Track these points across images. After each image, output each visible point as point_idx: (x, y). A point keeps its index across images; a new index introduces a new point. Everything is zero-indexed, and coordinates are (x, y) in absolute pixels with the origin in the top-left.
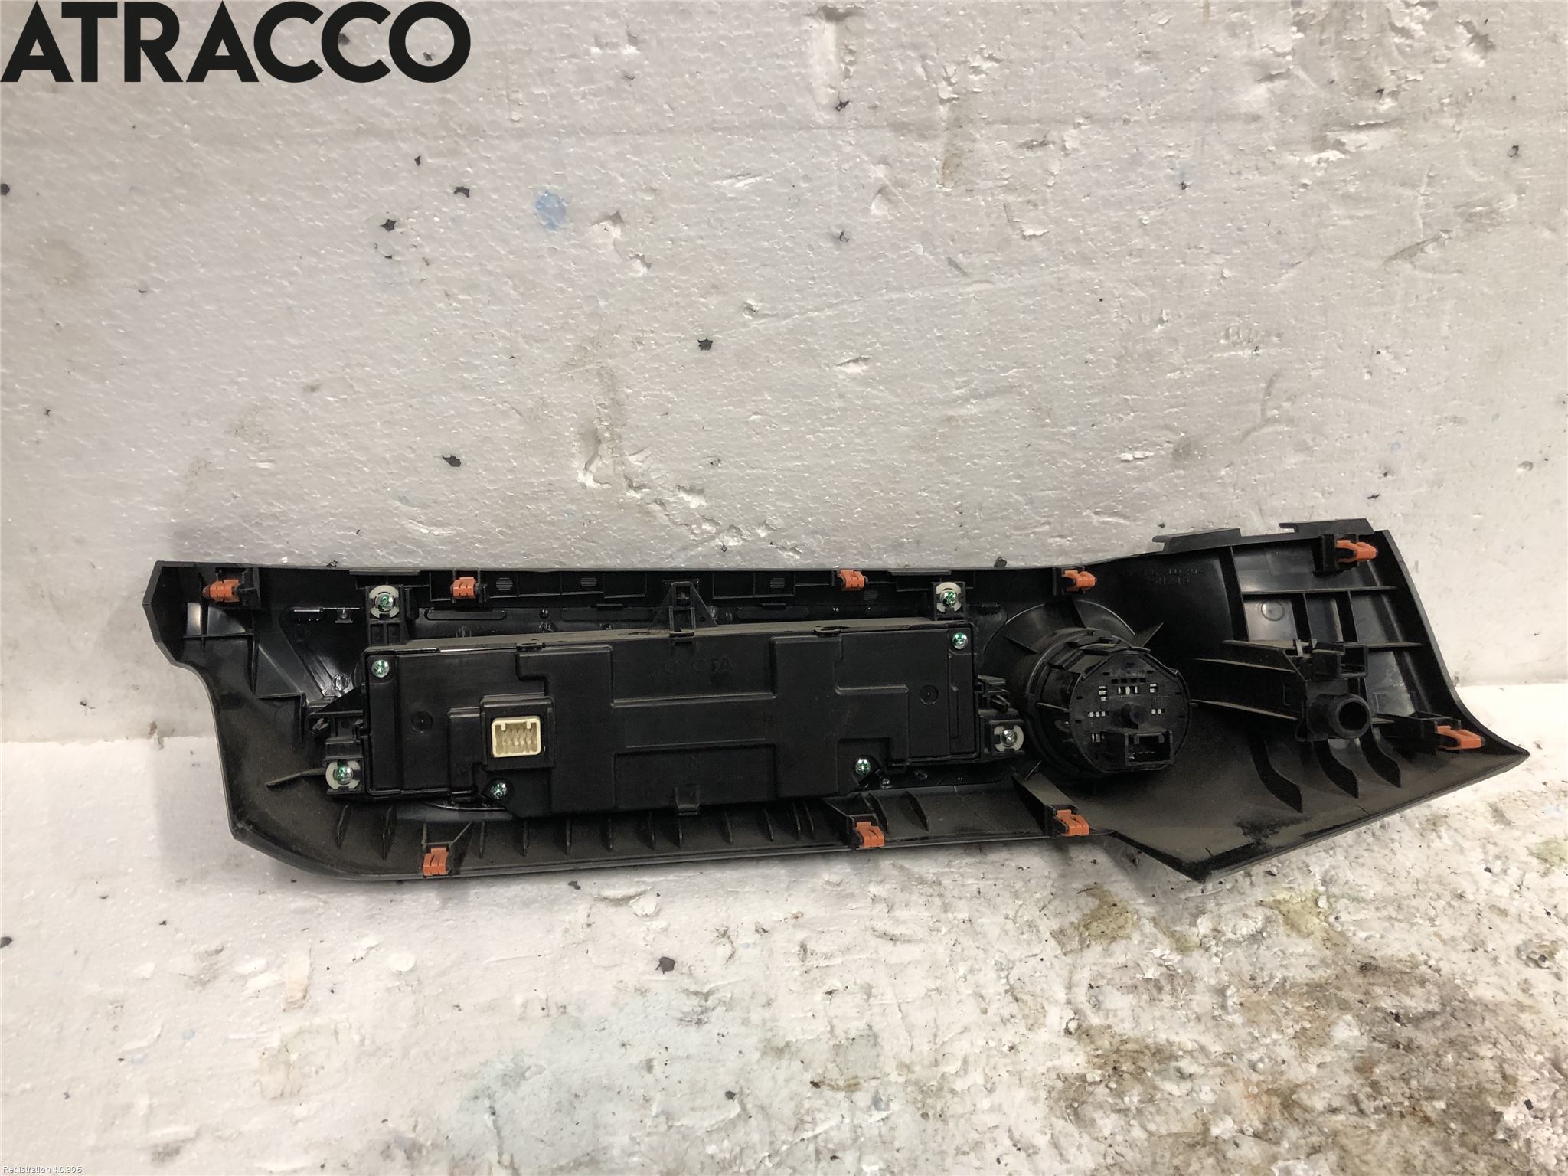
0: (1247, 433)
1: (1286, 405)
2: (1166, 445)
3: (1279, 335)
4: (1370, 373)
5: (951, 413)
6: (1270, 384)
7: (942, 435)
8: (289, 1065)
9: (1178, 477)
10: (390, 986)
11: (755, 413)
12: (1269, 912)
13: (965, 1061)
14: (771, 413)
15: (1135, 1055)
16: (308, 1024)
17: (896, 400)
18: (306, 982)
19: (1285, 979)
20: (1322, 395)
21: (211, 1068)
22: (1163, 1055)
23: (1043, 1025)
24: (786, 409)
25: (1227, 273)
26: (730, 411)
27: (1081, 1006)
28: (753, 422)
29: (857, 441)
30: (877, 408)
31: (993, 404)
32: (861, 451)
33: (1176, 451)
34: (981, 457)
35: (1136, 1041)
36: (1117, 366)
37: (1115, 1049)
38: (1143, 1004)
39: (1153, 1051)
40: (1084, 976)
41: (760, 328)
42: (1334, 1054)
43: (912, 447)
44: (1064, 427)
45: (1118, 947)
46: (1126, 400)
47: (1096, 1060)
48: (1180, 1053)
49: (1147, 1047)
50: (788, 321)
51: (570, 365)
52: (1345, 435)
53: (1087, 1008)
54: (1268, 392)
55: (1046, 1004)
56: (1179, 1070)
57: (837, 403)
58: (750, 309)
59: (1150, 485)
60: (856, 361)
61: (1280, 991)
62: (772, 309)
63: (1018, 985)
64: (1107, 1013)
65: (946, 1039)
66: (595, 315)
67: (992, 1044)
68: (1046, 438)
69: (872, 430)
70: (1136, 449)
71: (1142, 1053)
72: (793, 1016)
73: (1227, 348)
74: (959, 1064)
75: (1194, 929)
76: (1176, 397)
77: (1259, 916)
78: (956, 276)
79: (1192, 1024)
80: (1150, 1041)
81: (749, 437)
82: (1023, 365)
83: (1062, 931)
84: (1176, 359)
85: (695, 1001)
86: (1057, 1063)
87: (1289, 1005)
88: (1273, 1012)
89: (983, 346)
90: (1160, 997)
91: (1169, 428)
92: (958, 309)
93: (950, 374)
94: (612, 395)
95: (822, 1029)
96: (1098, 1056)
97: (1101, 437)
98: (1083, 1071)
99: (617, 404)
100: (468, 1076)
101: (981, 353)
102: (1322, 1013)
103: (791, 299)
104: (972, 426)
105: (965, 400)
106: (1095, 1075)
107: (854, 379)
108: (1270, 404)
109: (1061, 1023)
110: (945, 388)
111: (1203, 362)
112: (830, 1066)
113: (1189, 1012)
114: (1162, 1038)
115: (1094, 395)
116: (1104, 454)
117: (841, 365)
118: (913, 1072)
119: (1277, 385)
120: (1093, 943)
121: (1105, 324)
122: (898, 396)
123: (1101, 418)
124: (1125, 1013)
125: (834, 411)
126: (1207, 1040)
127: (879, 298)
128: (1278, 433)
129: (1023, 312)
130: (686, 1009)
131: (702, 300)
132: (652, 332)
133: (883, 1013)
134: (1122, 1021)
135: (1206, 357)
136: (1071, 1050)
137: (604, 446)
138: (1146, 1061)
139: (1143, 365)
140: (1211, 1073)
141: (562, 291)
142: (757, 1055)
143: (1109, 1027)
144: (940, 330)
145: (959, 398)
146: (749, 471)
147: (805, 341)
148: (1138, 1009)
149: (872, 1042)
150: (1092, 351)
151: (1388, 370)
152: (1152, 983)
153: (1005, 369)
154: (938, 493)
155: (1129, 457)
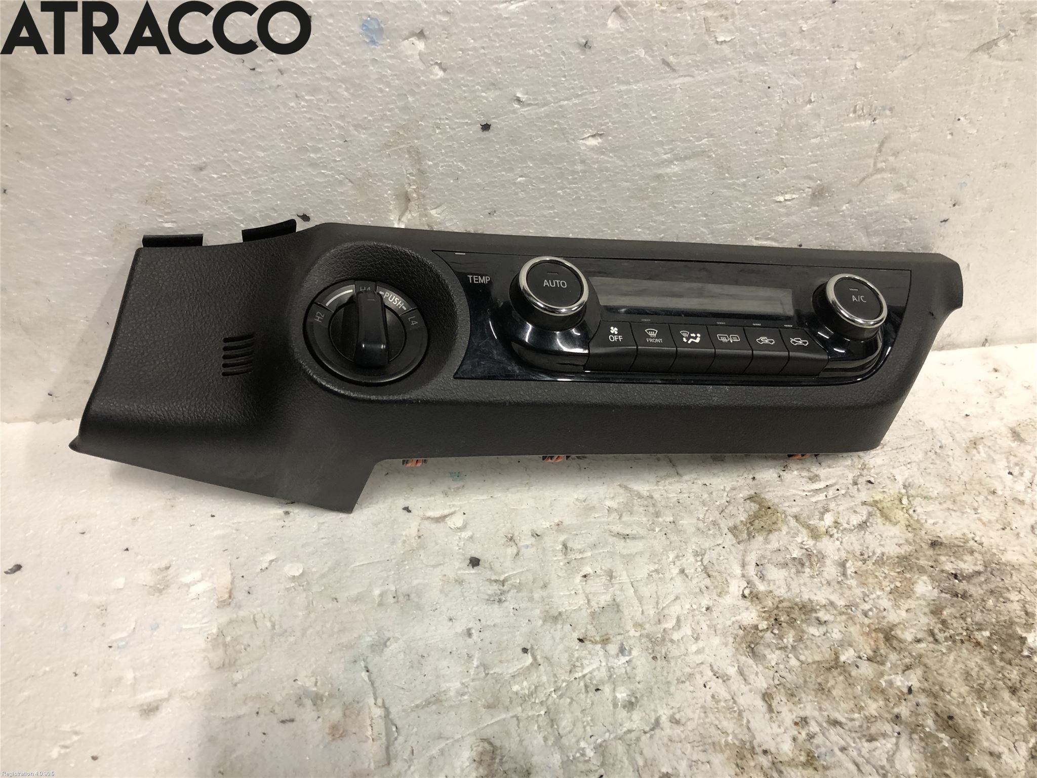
0: (864, 179)
1: (891, 159)
2: (807, 190)
3: (891, 109)
4: (952, 134)
5: (660, 172)
6: (882, 144)
7: (654, 188)
8: (225, 645)
9: (813, 212)
10: (288, 586)
11: (521, 176)
12: (870, 509)
13: (678, 620)
14: (532, 176)
15: (789, 610)
16: (235, 616)
17: (622, 164)
18: (230, 586)
19: (883, 554)
20: (917, 151)
21: (173, 650)
22: (807, 609)
23: (727, 592)
24: (543, 173)
25: (859, 65)
26: (503, 175)
27: (751, 578)
28: (520, 183)
29: (593, 194)
30: (607, 169)
31: (690, 164)
32: (596, 201)
33: (814, 193)
34: (679, 202)
35: (789, 600)
36: (777, 134)
37: (775, 606)
38: (792, 575)
39: (800, 606)
40: (752, 558)
41: (526, 114)
42: (917, 603)
43: (632, 197)
44: (738, 179)
45: (773, 537)
46: (782, 159)
47: (764, 614)
48: (818, 607)
49: (796, 604)
50: (546, 108)
51: (387, 146)
52: (929, 179)
53: (756, 580)
54: (880, 150)
55: (728, 578)
56: (818, 619)
57: (579, 167)
58: (518, 100)
59: (794, 217)
60: (593, 136)
61: (880, 562)
62: (534, 99)
63: (709, 566)
64: (769, 581)
65: (664, 605)
66: (405, 109)
67: (695, 607)
68: (725, 187)
69: (604, 186)
70: (786, 193)
71: (793, 608)
72: (562, 594)
73: (854, 120)
74: (674, 621)
75: (822, 522)
76: (816, 156)
77: (864, 511)
78: (667, 72)
79: (825, 587)
80: (798, 600)
81: (516, 194)
82: (712, 136)
83: (735, 527)
84: (819, 129)
85: (495, 587)
86: (738, 618)
87: (887, 572)
88: (876, 577)
89: (684, 123)
90: (803, 570)
91: (810, 178)
92: (667, 96)
93: (661, 144)
94: (418, 166)
95: (582, 602)
96: (764, 612)
97: (763, 185)
98: (756, 623)
99: (421, 172)
100: (349, 646)
101: (683, 127)
102: (908, 576)
103: (548, 92)
104: (674, 181)
105: (670, 162)
106: (763, 625)
107: (592, 149)
108: (880, 159)
109: (739, 591)
110: (656, 154)
111: (836, 130)
112: (589, 627)
113: (822, 580)
114: (806, 597)
115: (761, 156)
116: (764, 197)
117: (583, 139)
118: (645, 629)
119: (886, 145)
120: (757, 534)
121: (771, 104)
122: (623, 161)
123: (764, 172)
124: (782, 583)
125: (578, 173)
126: (834, 598)
127: (612, 90)
128: (883, 179)
129: (714, 98)
130: (490, 592)
131: (484, 94)
132: (447, 119)
133: (622, 590)
134: (779, 587)
135: (839, 127)
136: (747, 609)
137: (412, 203)
138: (796, 614)
139: (795, 133)
140: (838, 619)
141: (381, 90)
142: (540, 622)
143: (771, 592)
144: (655, 112)
145: (666, 160)
146: (516, 218)
147: (558, 123)
148: (789, 579)
149: (616, 609)
150: (761, 124)
151: (964, 131)
152: (797, 561)
153: (699, 139)
154: (648, 229)
155: (781, 199)
